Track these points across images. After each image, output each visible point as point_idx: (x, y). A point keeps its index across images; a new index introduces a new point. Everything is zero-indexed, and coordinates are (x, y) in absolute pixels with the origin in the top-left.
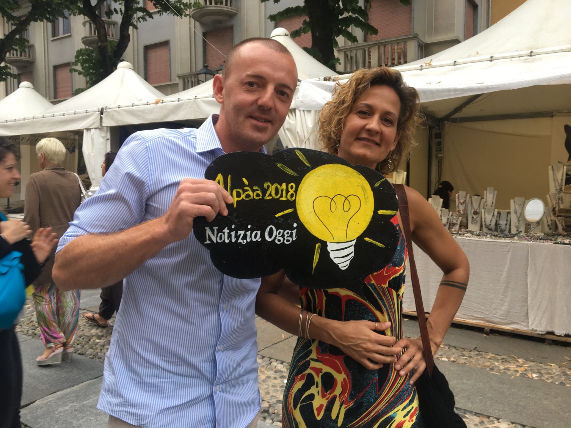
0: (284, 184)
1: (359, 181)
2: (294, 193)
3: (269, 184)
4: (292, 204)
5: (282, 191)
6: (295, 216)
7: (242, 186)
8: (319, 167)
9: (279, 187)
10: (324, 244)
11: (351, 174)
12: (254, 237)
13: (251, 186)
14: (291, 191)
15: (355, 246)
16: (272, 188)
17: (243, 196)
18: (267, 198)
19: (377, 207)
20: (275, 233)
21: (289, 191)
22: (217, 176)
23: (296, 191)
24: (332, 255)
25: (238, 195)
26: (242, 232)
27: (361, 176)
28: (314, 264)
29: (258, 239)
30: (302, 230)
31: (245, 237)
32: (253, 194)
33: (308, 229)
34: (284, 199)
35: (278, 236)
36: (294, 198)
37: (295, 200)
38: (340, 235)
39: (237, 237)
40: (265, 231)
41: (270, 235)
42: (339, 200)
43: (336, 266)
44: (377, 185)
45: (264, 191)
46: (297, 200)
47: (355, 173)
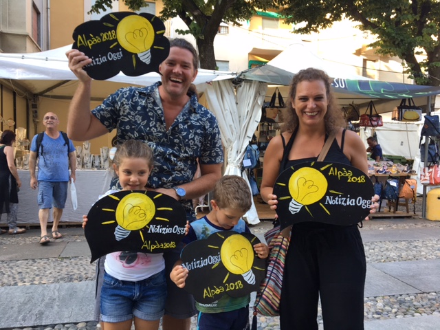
0: (109, 32)
3: (102, 34)
4: (116, 40)
5: (109, 35)
6: (119, 46)
7: (91, 38)
9: (107, 34)
10: (136, 55)
12: (104, 60)
13: (95, 37)
14: (114, 34)
15: (151, 52)
16: (105, 35)
17: (93, 43)
18: (104, 40)
19: (155, 30)
20: (112, 55)
22: (78, 37)
23: (116, 33)
24: (141, 59)
25: (90, 42)
26: (97, 59)
27: (144, 18)
28: (134, 65)
29: (106, 60)
30: (124, 51)
31: (99, 61)
32: (97, 40)
33: (128, 50)
34: (111, 39)
35: (114, 56)
36: (116, 37)
38: (142, 49)
39: (96, 62)
40: (107, 56)
41: (111, 57)
42: (137, 32)
43: (145, 63)
44: (152, 20)
45: (101, 38)
47: (140, 17)
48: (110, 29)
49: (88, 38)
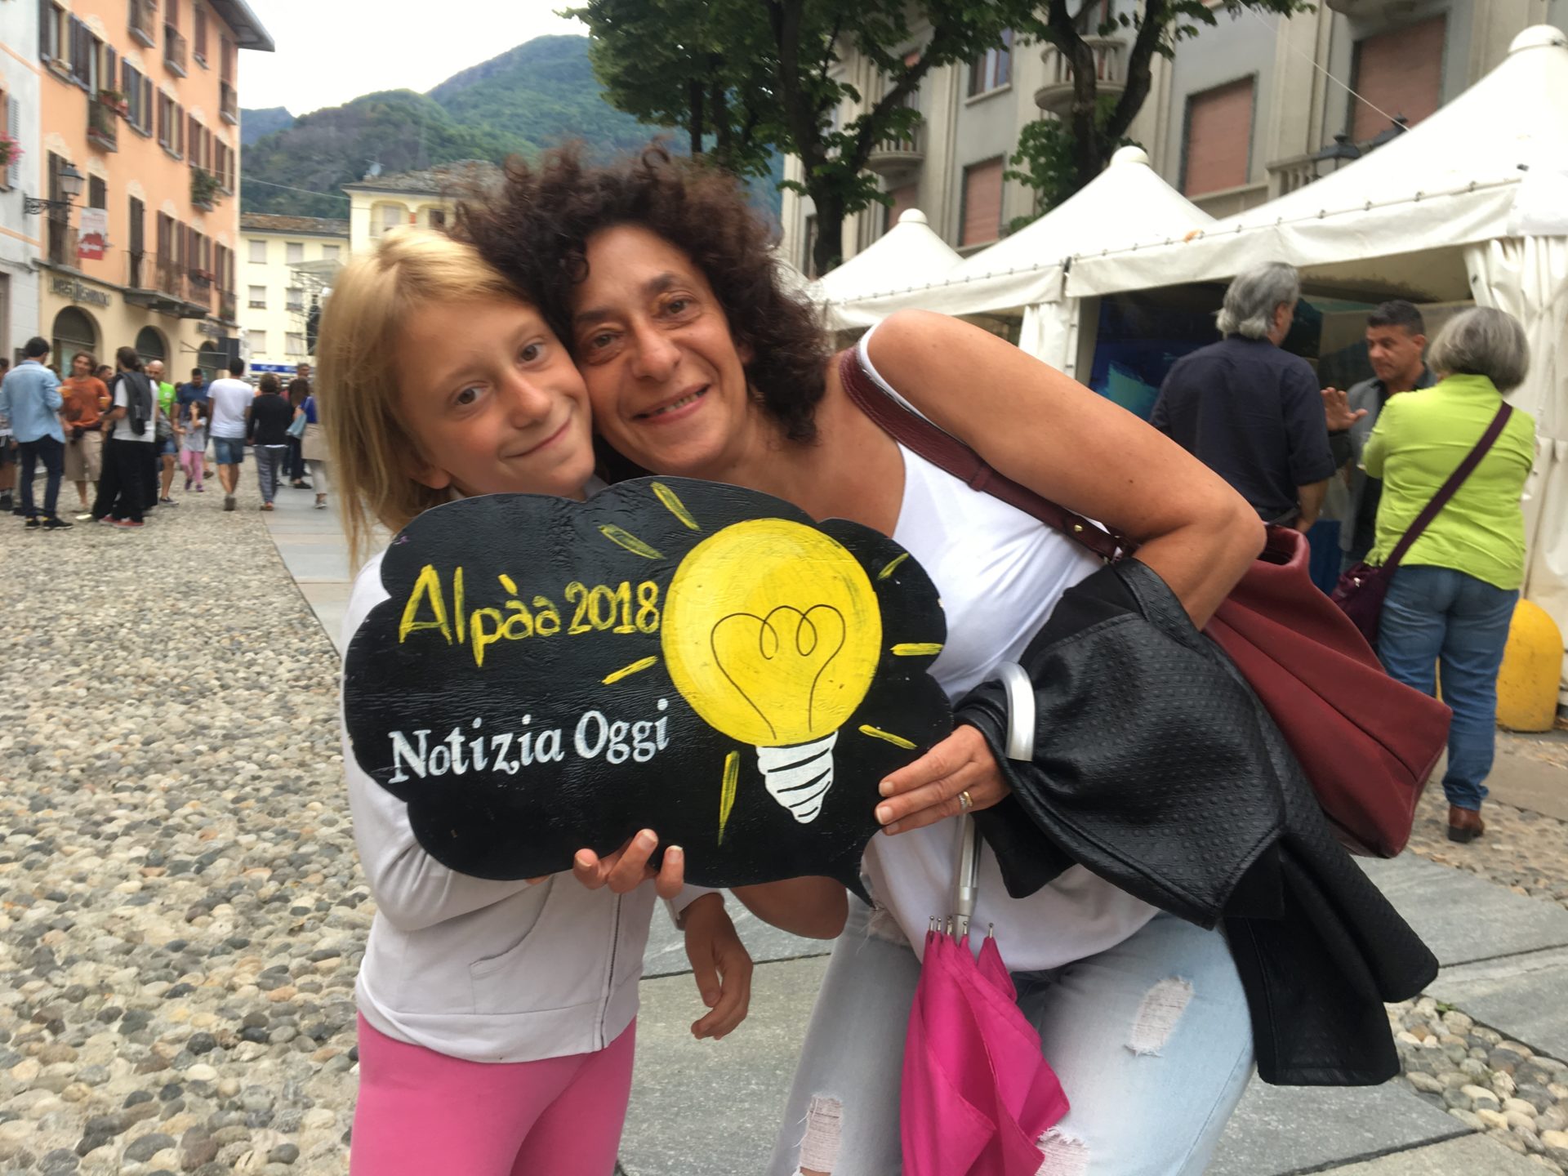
0: (625, 587)
1: (836, 563)
2: (655, 610)
3: (580, 587)
4: (651, 644)
5: (620, 605)
6: (660, 679)
7: (498, 598)
8: (724, 531)
9: (610, 594)
10: (748, 755)
11: (815, 547)
12: (543, 748)
13: (525, 596)
14: (647, 606)
16: (591, 600)
17: (503, 630)
18: (577, 629)
19: (891, 633)
20: (604, 732)
21: (640, 606)
22: (418, 574)
23: (660, 604)
24: (771, 785)
25: (489, 626)
26: (504, 740)
27: (843, 551)
28: (724, 814)
29: (557, 755)
30: (685, 719)
31: (514, 752)
32: (534, 621)
33: (702, 714)
34: (626, 629)
35: (614, 740)
36: (654, 626)
37: (659, 629)
38: (792, 724)
39: (491, 754)
40: (574, 727)
41: (591, 740)
42: (785, 623)
43: (786, 814)
44: (887, 572)
45: (567, 611)
46: (664, 632)
47: (825, 542)
48: (638, 572)
49: (483, 594)
